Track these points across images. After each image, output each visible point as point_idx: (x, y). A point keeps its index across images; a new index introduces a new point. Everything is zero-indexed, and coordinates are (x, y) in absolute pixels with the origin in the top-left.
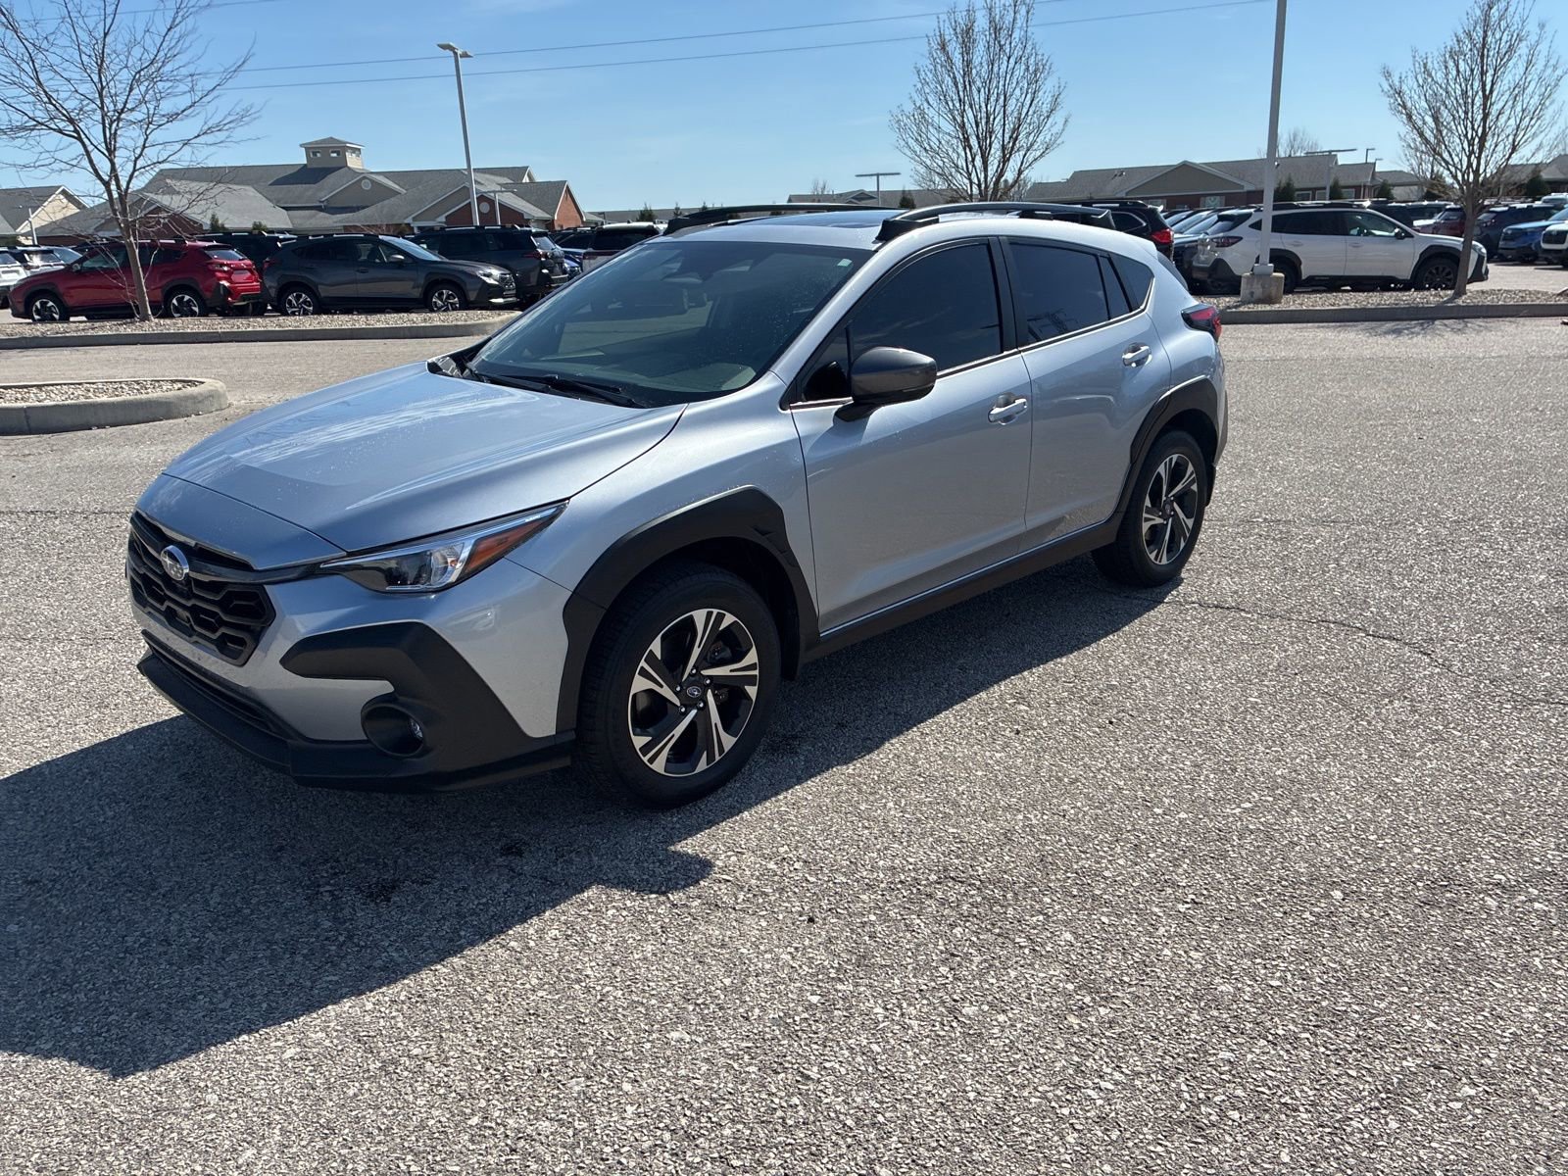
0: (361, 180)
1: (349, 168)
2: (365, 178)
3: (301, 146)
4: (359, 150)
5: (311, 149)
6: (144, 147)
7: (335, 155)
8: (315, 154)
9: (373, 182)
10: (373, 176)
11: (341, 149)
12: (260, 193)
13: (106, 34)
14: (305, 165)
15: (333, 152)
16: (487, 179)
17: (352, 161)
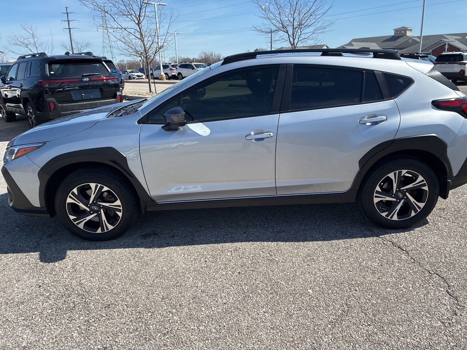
0: (409, 39)
1: (407, 36)
2: (410, 38)
3: (394, 30)
4: (412, 30)
5: (396, 31)
6: (301, 35)
7: (404, 32)
8: (397, 32)
9: (413, 40)
10: (413, 38)
11: (405, 30)
12: (378, 45)
13: (297, 4)
14: (393, 36)
15: (403, 31)
16: (452, 37)
17: (408, 34)
